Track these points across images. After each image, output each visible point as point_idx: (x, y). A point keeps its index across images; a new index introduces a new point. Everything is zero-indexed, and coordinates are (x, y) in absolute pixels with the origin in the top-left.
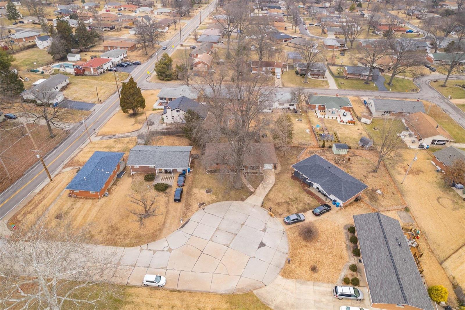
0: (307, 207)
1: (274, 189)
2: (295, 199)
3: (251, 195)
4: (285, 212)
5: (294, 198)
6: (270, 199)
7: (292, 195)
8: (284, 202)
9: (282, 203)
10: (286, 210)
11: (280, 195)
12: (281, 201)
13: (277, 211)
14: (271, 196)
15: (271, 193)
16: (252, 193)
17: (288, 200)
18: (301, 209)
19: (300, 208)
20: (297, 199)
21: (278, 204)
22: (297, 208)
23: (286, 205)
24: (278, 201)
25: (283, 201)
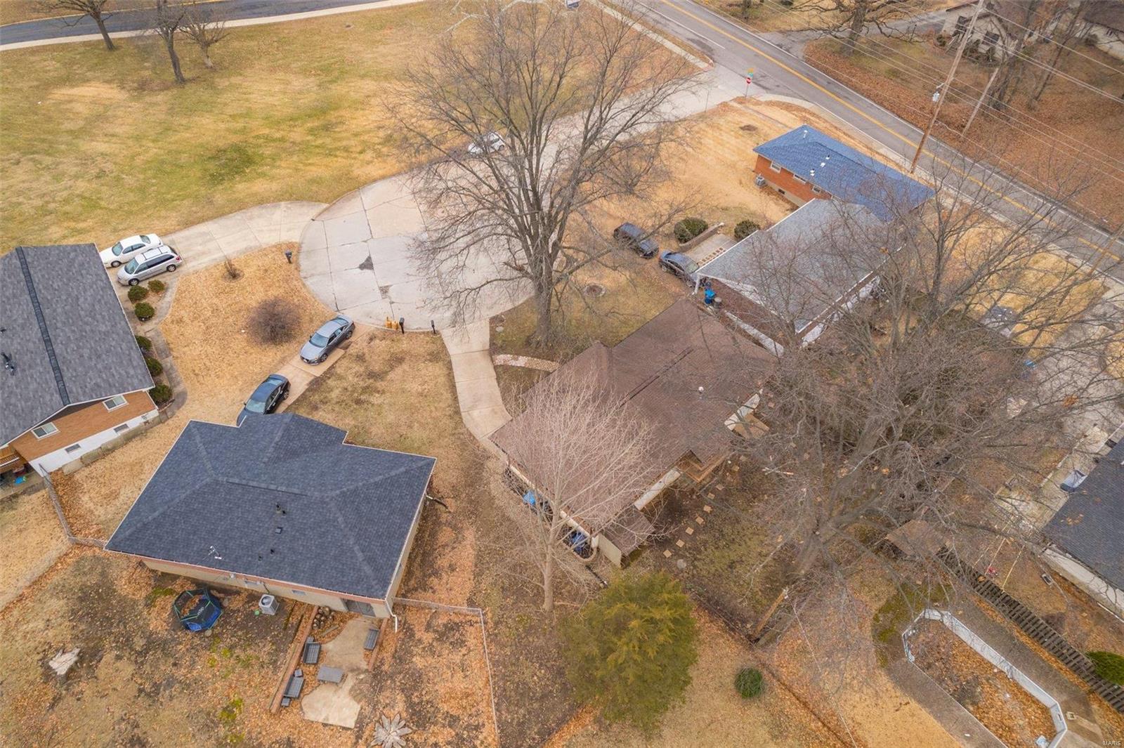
0: (316, 397)
1: (447, 395)
2: (362, 397)
3: (492, 344)
4: (366, 351)
5: (369, 402)
6: (430, 361)
7: (379, 406)
8: (386, 373)
9: (392, 368)
10: (367, 357)
11: (415, 387)
12: (399, 371)
13: (388, 342)
14: (437, 370)
15: (442, 380)
16: (495, 348)
17: (380, 385)
18: (329, 382)
19: (331, 382)
20: (358, 402)
21: (397, 360)
22: (340, 378)
23: (376, 368)
24: (405, 366)
25: (391, 376)
